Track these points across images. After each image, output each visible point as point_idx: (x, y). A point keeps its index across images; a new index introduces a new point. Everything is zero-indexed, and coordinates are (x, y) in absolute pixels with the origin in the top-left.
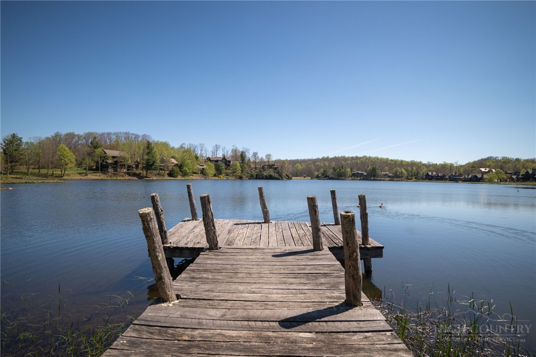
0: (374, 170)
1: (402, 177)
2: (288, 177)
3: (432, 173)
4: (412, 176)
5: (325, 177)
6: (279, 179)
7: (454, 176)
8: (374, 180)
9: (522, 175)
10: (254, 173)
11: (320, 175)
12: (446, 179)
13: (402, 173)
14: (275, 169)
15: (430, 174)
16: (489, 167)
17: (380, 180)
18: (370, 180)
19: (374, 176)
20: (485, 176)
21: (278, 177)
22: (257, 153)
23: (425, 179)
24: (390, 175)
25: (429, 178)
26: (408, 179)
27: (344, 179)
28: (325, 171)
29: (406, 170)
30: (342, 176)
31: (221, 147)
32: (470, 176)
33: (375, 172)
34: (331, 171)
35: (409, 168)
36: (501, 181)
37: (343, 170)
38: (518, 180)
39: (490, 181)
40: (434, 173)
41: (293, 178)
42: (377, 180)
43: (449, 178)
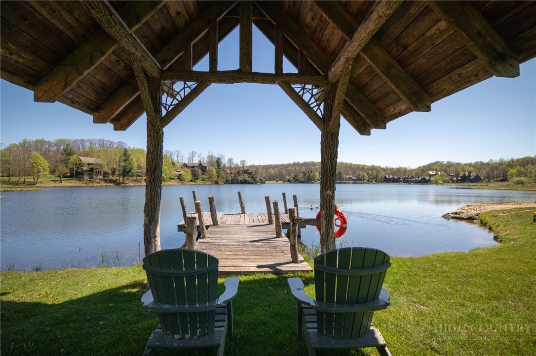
0: (339, 174)
1: (364, 180)
2: (262, 181)
3: (389, 176)
4: (372, 179)
5: (296, 181)
6: (253, 183)
7: (407, 178)
8: (339, 183)
9: (461, 177)
10: (230, 178)
11: (291, 179)
12: (401, 181)
13: (364, 176)
14: (250, 174)
15: (387, 177)
16: (435, 170)
17: (345, 183)
19: (340, 179)
20: (432, 178)
21: (253, 181)
22: (232, 159)
23: (383, 182)
24: (353, 178)
25: (386, 180)
26: (369, 181)
27: (313, 183)
28: (295, 176)
29: (368, 174)
30: (311, 180)
31: (197, 154)
32: (420, 179)
33: (341, 175)
35: (370, 172)
36: (444, 182)
37: (312, 175)
38: (458, 181)
39: (436, 183)
40: (391, 176)
41: (266, 182)
42: (342, 183)
43: (403, 180)
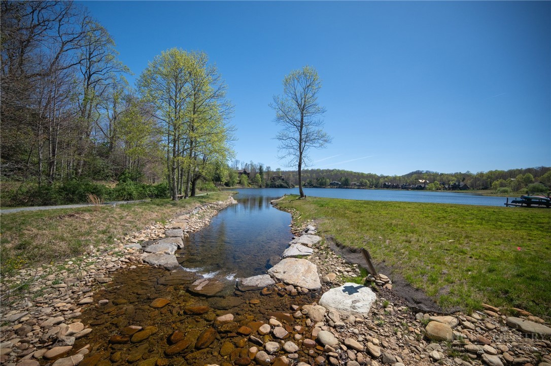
0: (347, 180)
1: (366, 186)
2: (293, 186)
4: (373, 185)
6: (287, 188)
7: (405, 185)
8: (346, 188)
9: (452, 186)
10: (269, 182)
12: (399, 188)
13: (366, 183)
14: (283, 179)
15: (387, 183)
16: (426, 179)
17: (351, 188)
18: (344, 188)
19: (347, 185)
20: (427, 186)
21: (287, 186)
23: (383, 188)
24: (357, 184)
25: (386, 187)
26: (370, 187)
27: (324, 188)
29: (369, 181)
30: (323, 185)
32: (416, 186)
33: (348, 182)
34: (315, 181)
35: (370, 179)
36: (437, 189)
37: (324, 181)
38: (449, 189)
39: (430, 189)
40: (390, 183)
41: (296, 186)
42: (349, 188)
43: (402, 187)
